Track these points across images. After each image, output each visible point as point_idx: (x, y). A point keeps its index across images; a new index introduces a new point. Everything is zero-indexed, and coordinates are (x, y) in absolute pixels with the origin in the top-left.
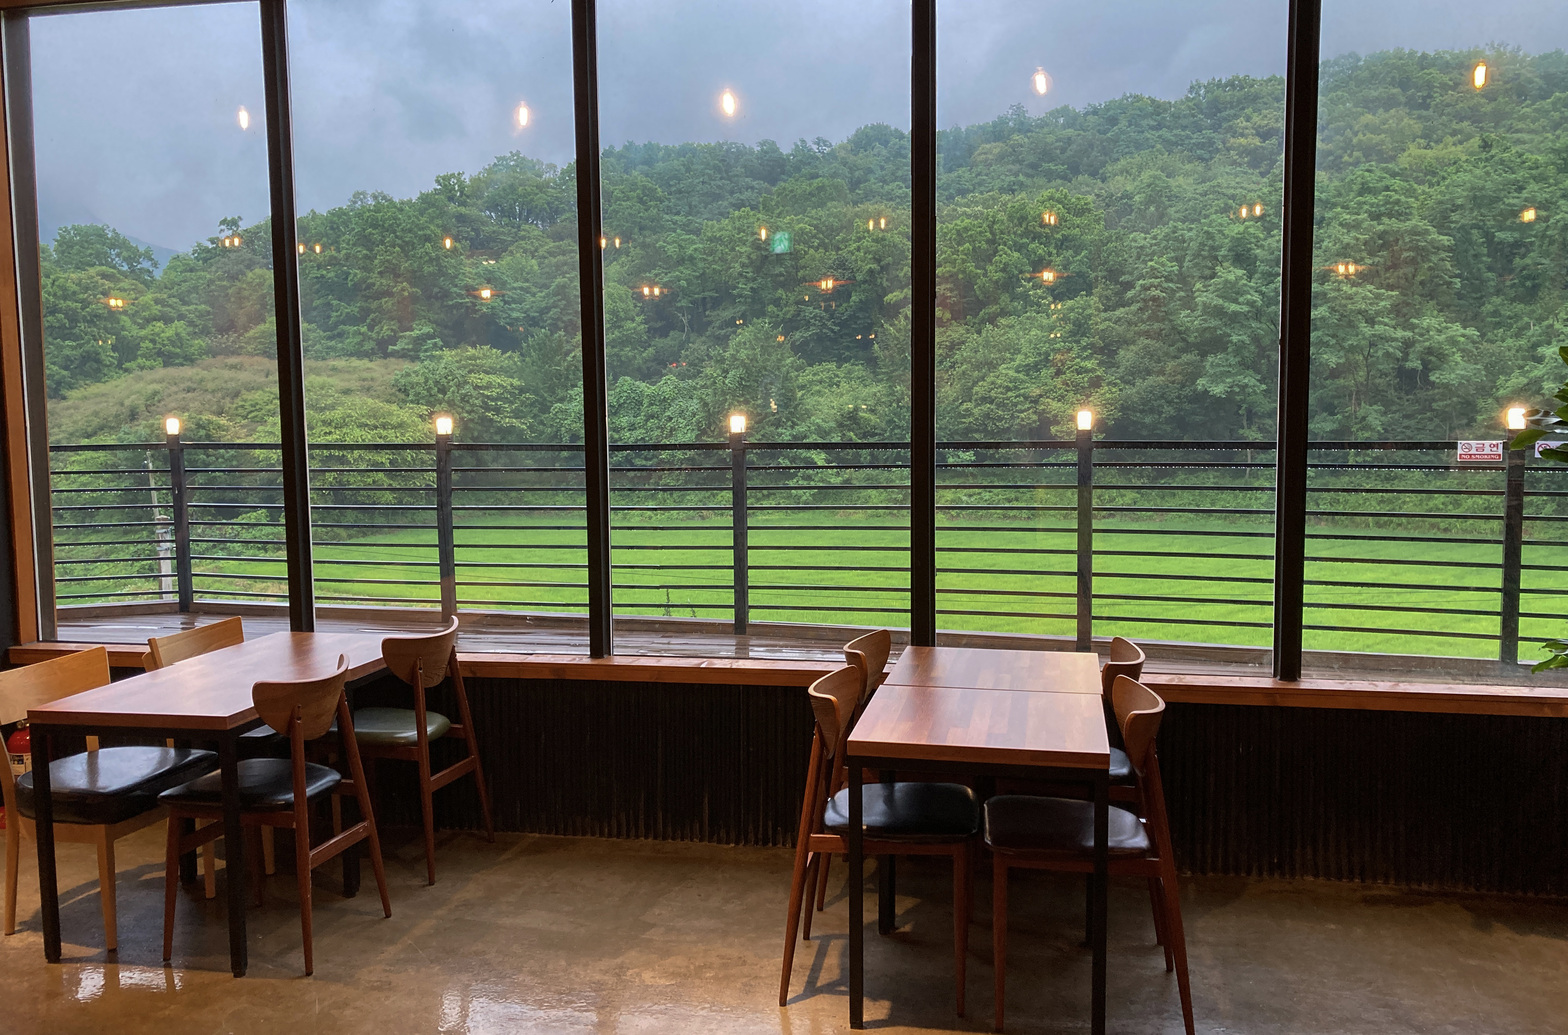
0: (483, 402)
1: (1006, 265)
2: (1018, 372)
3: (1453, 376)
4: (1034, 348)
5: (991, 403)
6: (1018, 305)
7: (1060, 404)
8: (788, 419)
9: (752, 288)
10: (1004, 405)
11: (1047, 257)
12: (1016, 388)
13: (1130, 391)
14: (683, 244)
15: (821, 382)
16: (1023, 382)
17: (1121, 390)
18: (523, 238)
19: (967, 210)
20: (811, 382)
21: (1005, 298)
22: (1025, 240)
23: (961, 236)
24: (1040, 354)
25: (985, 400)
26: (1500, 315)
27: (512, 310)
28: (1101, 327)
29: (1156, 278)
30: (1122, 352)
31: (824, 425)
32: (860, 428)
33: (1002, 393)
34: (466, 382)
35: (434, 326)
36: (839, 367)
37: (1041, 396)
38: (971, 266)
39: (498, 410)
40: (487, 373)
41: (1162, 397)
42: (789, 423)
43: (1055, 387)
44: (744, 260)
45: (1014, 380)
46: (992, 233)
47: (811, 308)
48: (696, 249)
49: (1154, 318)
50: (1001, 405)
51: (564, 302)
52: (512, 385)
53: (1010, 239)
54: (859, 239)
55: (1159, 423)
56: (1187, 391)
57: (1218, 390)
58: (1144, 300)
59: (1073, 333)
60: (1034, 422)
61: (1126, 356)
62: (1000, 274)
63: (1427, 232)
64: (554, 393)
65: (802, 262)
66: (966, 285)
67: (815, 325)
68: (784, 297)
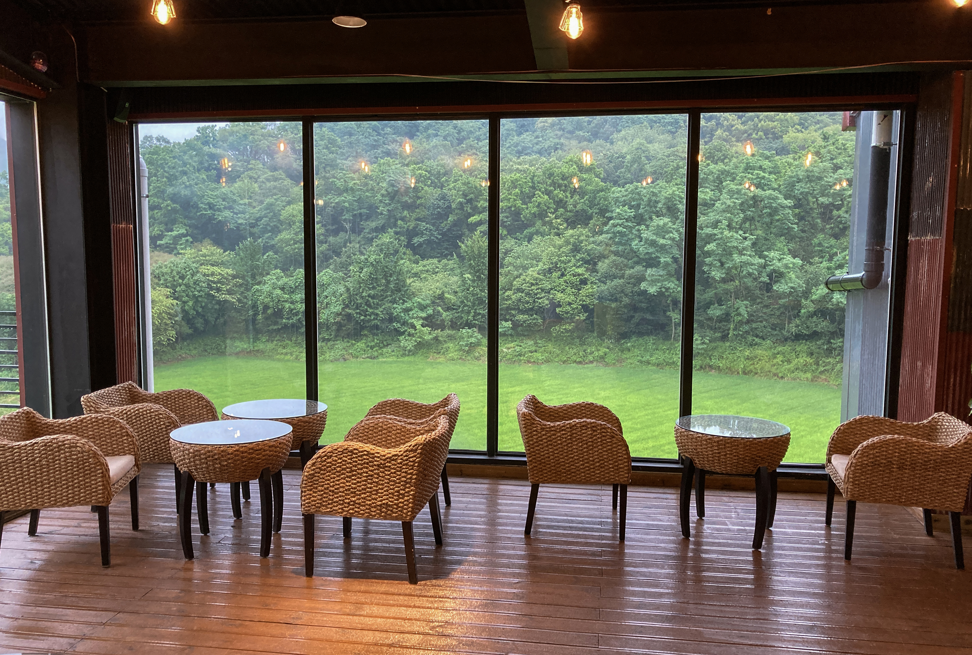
0: (208, 284)
1: (540, 204)
2: (539, 274)
3: (786, 287)
4: (550, 259)
5: (522, 292)
6: (546, 229)
7: (562, 295)
8: (400, 299)
9: (388, 210)
10: (530, 294)
11: (565, 199)
12: (537, 284)
13: (604, 287)
14: (347, 179)
15: (427, 271)
16: (541, 280)
17: (598, 287)
18: (251, 169)
19: (519, 167)
20: (421, 271)
21: (539, 223)
22: (552, 188)
23: (514, 184)
24: (552, 263)
25: (520, 290)
26: (822, 246)
27: (239, 218)
28: (589, 248)
29: (621, 219)
30: (600, 264)
31: (423, 302)
32: (446, 304)
33: (528, 287)
34: (198, 272)
35: (188, 228)
36: (439, 261)
37: (552, 289)
38: (519, 203)
39: (218, 290)
40: (213, 265)
41: (622, 292)
42: (401, 301)
43: (560, 284)
44: (383, 192)
45: (536, 279)
46: (533, 182)
47: (424, 224)
48: (355, 184)
49: (620, 243)
50: (528, 294)
51: (272, 214)
52: (227, 274)
53: (543, 187)
54: (456, 181)
55: (621, 307)
56: (636, 289)
57: (652, 290)
58: (613, 233)
59: (572, 251)
60: (547, 305)
61: (603, 266)
62: (535, 209)
63: (777, 198)
64: (255, 278)
65: (420, 194)
66: (517, 213)
67: (426, 234)
68: (408, 216)
